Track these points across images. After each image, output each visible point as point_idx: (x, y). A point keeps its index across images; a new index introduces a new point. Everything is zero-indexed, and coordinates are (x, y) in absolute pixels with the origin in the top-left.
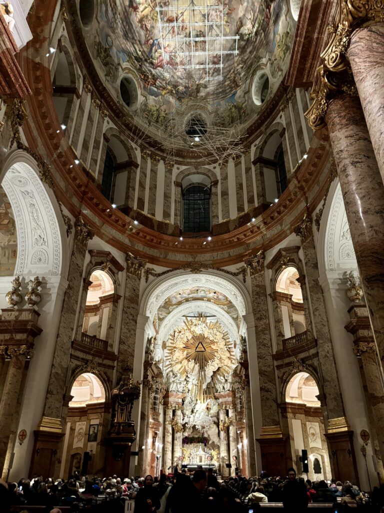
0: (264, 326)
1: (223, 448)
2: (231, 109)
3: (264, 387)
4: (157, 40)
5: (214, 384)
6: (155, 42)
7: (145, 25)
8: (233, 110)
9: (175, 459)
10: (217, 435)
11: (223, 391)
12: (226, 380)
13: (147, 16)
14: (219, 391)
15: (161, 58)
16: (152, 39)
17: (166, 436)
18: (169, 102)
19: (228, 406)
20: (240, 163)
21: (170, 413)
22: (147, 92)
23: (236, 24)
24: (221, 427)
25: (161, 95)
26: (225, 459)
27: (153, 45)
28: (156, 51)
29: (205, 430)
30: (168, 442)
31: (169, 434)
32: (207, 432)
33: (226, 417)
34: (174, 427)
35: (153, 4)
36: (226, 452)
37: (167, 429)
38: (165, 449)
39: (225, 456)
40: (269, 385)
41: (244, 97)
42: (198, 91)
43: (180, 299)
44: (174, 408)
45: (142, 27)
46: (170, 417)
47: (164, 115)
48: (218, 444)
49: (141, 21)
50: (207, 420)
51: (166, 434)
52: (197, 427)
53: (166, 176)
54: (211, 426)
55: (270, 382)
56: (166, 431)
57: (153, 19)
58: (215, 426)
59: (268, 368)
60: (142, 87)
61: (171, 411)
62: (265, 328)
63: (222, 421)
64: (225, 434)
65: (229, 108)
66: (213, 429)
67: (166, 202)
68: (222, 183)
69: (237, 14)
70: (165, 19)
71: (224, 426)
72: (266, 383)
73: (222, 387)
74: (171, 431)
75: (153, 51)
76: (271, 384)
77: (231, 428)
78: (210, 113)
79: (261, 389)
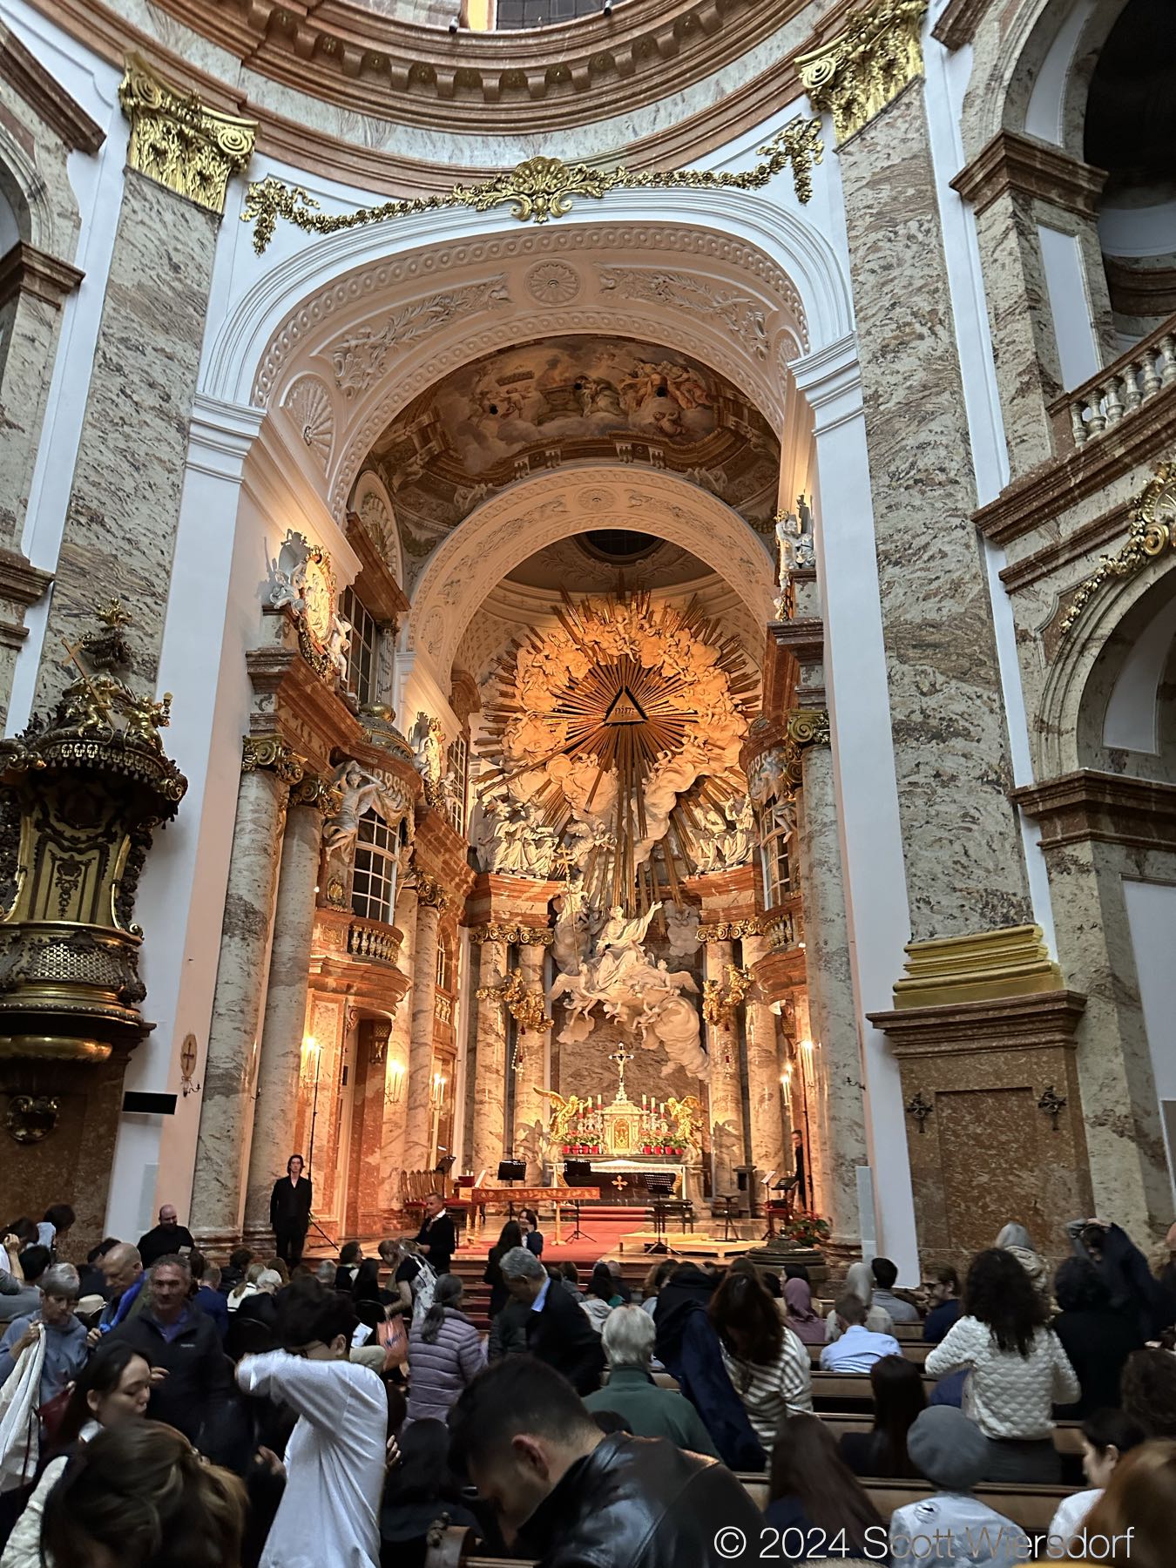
0: (920, 376)
1: (720, 1090)
3: (917, 717)
5: (683, 845)
9: (521, 1135)
10: (697, 1041)
11: (719, 865)
12: (731, 826)
14: (700, 868)
17: (480, 1046)
19: (738, 925)
21: (497, 956)
24: (709, 1006)
26: (729, 1134)
29: (642, 1019)
30: (488, 1068)
31: (492, 1039)
32: (651, 1028)
33: (730, 967)
34: (512, 1008)
36: (731, 1105)
37: (486, 1018)
38: (478, 1096)
39: (728, 1122)
40: (954, 700)
43: (501, 449)
44: (511, 938)
46: (496, 971)
48: (701, 1076)
50: (651, 981)
51: (481, 1037)
52: (606, 1008)
54: (670, 1006)
55: (963, 676)
56: (481, 1025)
58: (685, 1007)
59: (947, 603)
61: (503, 949)
62: (925, 387)
63: (713, 983)
64: (728, 1038)
66: (677, 1019)
71: (721, 1005)
72: (934, 690)
73: (712, 853)
74: (500, 1027)
76: (968, 689)
77: (751, 1010)
79: (902, 731)
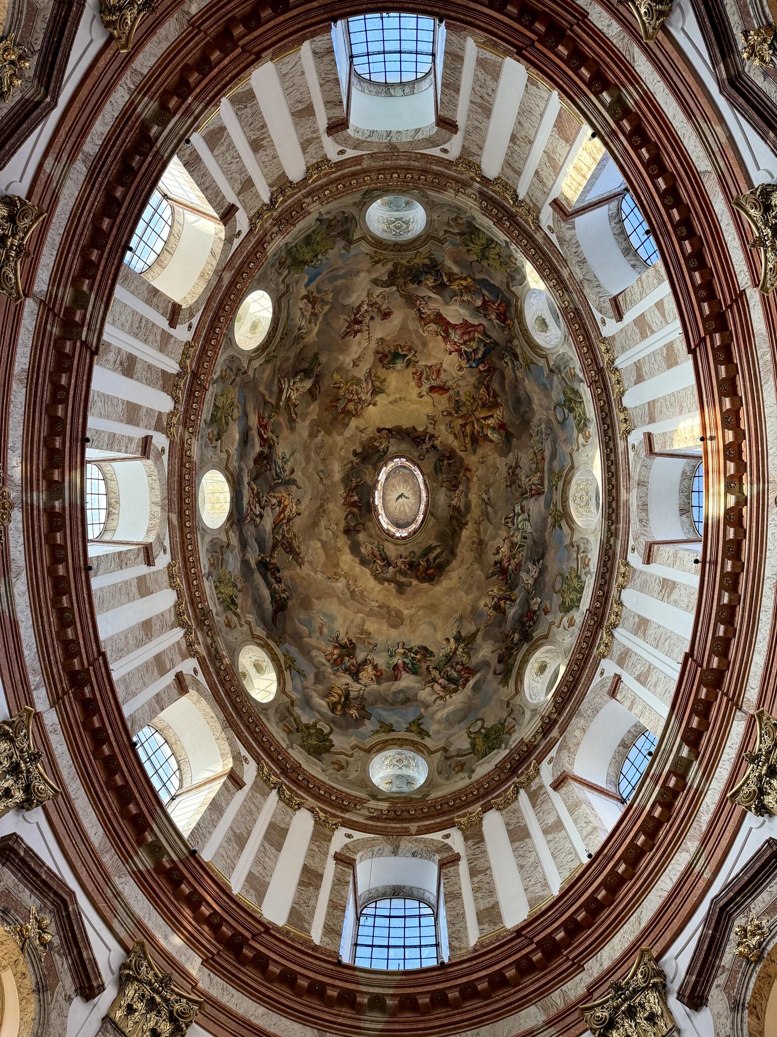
2: (316, 256)
4: (471, 367)
6: (474, 365)
7: (489, 395)
8: (308, 257)
13: (484, 406)
15: (466, 337)
16: (480, 371)
18: (456, 262)
20: (271, 186)
22: (504, 296)
23: (322, 389)
25: (474, 280)
27: (481, 361)
28: (475, 351)
35: (470, 419)
41: (288, 286)
42: (392, 274)
45: (495, 396)
47: (471, 244)
49: (495, 405)
53: (481, 149)
57: (474, 398)
60: (513, 309)
65: (320, 257)
67: (486, 97)
68: (316, 131)
69: (320, 405)
70: (451, 392)
75: (480, 355)
78: (363, 238)
